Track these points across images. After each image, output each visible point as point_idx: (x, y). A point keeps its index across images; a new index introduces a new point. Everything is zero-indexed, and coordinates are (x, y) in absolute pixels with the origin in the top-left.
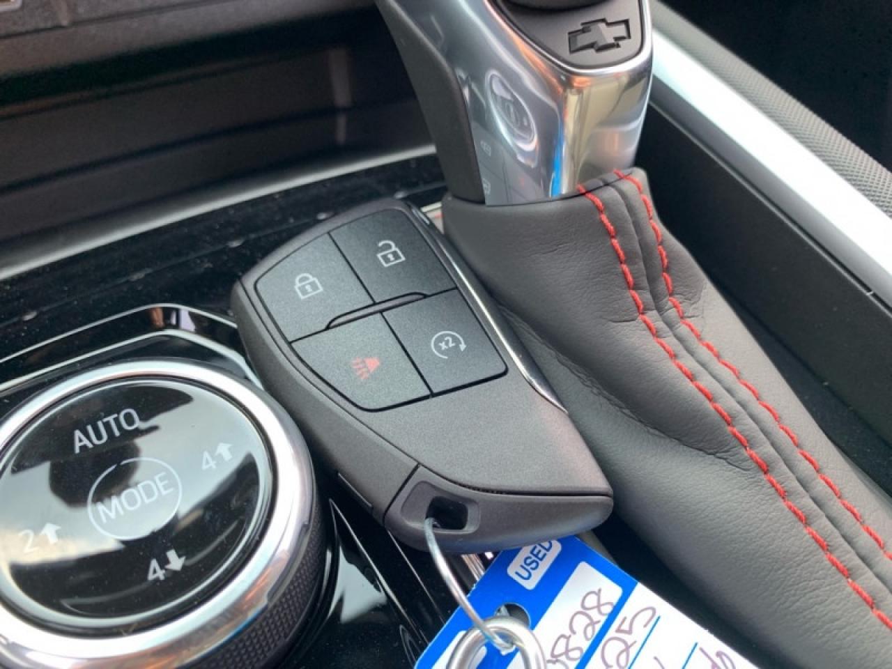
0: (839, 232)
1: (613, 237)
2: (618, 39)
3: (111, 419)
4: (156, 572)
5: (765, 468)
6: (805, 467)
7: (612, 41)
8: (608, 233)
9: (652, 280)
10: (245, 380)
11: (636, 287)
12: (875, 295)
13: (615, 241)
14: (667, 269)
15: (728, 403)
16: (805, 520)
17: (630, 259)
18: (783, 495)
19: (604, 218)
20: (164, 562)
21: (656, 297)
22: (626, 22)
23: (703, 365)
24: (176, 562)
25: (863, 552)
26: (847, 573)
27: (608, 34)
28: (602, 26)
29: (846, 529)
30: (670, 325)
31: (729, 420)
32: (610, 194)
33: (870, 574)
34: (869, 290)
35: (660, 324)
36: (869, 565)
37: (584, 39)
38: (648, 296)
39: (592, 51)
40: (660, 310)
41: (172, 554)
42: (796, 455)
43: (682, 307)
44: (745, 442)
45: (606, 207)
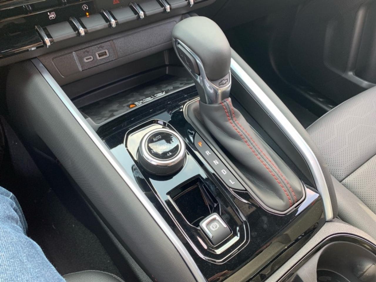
0: (264, 105)
1: (225, 109)
2: (226, 82)
3: (157, 137)
4: (168, 155)
5: (246, 142)
6: (252, 142)
7: (225, 83)
8: (224, 109)
9: (231, 115)
10: (175, 131)
11: (229, 116)
12: (269, 115)
13: (226, 110)
14: (234, 114)
15: (241, 133)
16: (251, 149)
17: (228, 112)
18: (249, 145)
19: (224, 107)
20: (169, 154)
21: (232, 118)
22: (227, 79)
23: (238, 128)
24: (170, 154)
25: (259, 152)
26: (257, 155)
27: (224, 82)
28: (223, 81)
29: (257, 149)
30: (234, 122)
31: (241, 136)
32: (225, 103)
33: (260, 155)
34: (268, 114)
35: (232, 122)
36: (260, 154)
37: (221, 83)
38: (231, 118)
39: (222, 85)
40: (232, 120)
41: (170, 153)
42: (251, 140)
43: (236, 119)
44: (244, 138)
45: (225, 105)
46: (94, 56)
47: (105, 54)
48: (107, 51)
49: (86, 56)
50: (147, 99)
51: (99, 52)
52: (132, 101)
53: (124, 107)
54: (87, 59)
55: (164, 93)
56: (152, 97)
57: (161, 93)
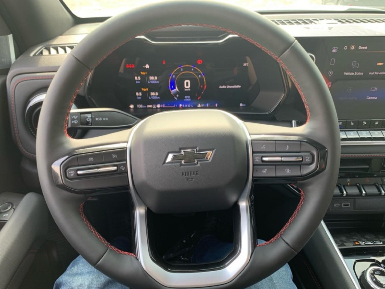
46: (341, 204)
47: (348, 205)
48: (349, 204)
49: (337, 203)
50: (368, 242)
51: (344, 203)
52: (356, 239)
53: (351, 241)
54: (336, 205)
55: (382, 243)
56: (372, 242)
57: (379, 242)
